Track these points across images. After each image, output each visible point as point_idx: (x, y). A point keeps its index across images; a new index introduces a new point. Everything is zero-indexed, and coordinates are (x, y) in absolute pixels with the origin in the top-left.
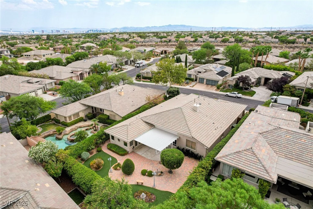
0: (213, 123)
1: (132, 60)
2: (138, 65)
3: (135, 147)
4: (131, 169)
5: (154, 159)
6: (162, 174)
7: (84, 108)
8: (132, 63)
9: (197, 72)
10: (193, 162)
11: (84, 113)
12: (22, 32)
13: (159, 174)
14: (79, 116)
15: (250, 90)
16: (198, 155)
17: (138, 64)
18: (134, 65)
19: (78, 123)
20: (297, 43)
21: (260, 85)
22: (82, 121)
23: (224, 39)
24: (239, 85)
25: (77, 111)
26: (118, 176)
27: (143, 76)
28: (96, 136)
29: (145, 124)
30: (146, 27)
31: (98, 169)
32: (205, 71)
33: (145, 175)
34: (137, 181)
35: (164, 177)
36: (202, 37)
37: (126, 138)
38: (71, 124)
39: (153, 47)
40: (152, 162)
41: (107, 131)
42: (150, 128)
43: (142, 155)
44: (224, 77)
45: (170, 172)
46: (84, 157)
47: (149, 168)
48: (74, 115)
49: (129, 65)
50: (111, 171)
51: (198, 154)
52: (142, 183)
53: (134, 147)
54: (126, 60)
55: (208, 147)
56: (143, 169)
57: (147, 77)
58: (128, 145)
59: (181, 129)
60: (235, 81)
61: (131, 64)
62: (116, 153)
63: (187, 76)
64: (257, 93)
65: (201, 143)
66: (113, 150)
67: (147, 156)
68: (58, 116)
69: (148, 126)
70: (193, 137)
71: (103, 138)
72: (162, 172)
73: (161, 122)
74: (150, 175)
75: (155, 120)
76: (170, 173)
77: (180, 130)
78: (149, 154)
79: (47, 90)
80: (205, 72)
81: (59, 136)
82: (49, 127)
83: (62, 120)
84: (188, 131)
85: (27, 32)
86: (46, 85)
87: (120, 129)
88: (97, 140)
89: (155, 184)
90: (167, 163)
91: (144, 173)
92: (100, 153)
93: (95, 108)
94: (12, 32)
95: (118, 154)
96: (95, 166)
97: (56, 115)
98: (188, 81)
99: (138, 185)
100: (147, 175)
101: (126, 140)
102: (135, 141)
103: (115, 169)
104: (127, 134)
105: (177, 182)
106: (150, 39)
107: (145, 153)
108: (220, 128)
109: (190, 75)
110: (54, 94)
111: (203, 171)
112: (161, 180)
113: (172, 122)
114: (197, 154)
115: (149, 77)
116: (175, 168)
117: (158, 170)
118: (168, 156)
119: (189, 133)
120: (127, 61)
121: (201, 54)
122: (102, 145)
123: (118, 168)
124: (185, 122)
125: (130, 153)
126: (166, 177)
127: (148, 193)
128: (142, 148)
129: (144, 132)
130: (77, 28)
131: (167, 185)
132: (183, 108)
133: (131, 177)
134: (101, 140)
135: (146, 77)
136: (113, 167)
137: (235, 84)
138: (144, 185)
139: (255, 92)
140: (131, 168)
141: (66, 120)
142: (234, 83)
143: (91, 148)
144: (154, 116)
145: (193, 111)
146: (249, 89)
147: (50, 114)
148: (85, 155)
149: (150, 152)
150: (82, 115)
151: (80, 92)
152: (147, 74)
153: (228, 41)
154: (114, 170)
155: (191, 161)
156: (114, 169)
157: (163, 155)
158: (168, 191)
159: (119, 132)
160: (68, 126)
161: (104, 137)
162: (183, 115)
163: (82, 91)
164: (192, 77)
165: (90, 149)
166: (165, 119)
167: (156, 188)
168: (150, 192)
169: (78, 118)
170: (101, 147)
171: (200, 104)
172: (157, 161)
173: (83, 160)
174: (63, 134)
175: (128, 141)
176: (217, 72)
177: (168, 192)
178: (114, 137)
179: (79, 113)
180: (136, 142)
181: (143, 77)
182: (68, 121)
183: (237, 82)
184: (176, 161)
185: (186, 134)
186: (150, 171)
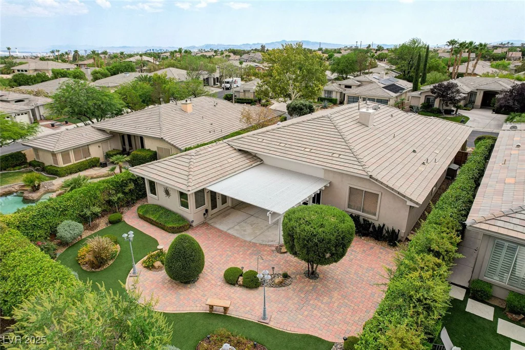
0: (414, 151)
1: (217, 78)
2: (228, 85)
3: (211, 212)
4: (193, 265)
5: (261, 242)
6: (288, 281)
7: (101, 136)
8: (217, 83)
9: (343, 87)
10: (372, 248)
11: (101, 148)
12: (35, 53)
13: (277, 280)
14: (89, 155)
15: (456, 113)
16: (386, 227)
17: (228, 83)
18: (221, 86)
19: (87, 170)
20: (510, 60)
21: (473, 108)
22: (96, 166)
23: (380, 55)
24: (432, 105)
25: (84, 142)
26: (153, 287)
27: (237, 97)
28: (107, 182)
29: (238, 154)
30: (243, 45)
31: (99, 267)
32: (359, 83)
33: (234, 285)
34: (210, 302)
35: (294, 290)
36: (341, 53)
37: (185, 182)
38: (69, 172)
39: (255, 62)
40: (256, 248)
41: (136, 170)
42: (250, 164)
43: (229, 232)
44: (398, 94)
45: (312, 275)
46: (63, 234)
47: (247, 264)
48: (76, 150)
49: (212, 87)
50: (134, 273)
51: (384, 225)
52: (226, 309)
53: (207, 211)
54: (206, 77)
55: (417, 203)
56: (231, 265)
57: (245, 100)
58: (191, 201)
59: (334, 159)
60: (424, 98)
61: (214, 84)
62: (158, 227)
63: (323, 95)
64: (471, 119)
65: (396, 191)
66: (151, 217)
67: (243, 232)
68: (40, 153)
69: (245, 159)
70: (371, 176)
71: (127, 190)
72: (286, 276)
73: (280, 147)
74: (252, 282)
75: (263, 144)
76: (312, 278)
77: (334, 162)
78: (249, 229)
79: (41, 120)
80: (359, 86)
81: (30, 195)
82: (17, 177)
83: (48, 161)
84: (357, 163)
85: (43, 54)
86: (38, 107)
87: (171, 164)
88: (109, 194)
89: (267, 313)
90: (305, 246)
91: (232, 278)
92: (117, 227)
93: (129, 136)
94: (18, 53)
95: (164, 230)
96: (89, 257)
97: (36, 150)
98: (326, 103)
99: (212, 314)
100: (241, 283)
101: (184, 189)
102: (212, 192)
103: (150, 267)
104: (187, 173)
105: (336, 305)
106: (250, 56)
107: (237, 227)
108: (433, 163)
109: (330, 92)
110: (53, 125)
111: (439, 265)
112: (283, 300)
113: (307, 147)
114: (382, 226)
115: (248, 100)
116: (328, 262)
117: (273, 268)
118: (308, 223)
119: (361, 168)
120: (207, 79)
121: (346, 61)
122: (125, 209)
123: (157, 264)
124: (344, 144)
125: (197, 226)
126: (301, 290)
127: (245, 341)
128: (229, 214)
129: (235, 172)
130: (127, 46)
131: (306, 313)
132: (333, 116)
133: (193, 290)
134: (120, 195)
135: (243, 99)
136: (144, 262)
137: (424, 103)
138: (232, 313)
139: (468, 119)
140: (193, 261)
141: (56, 161)
142: (422, 100)
143: (89, 213)
144: (259, 137)
145: (358, 124)
146: (454, 112)
147: (23, 152)
148: (68, 228)
149: (252, 225)
150: (96, 153)
151: (95, 104)
152: (245, 94)
153: (386, 58)
154: (145, 270)
155: (366, 246)
156: (145, 267)
157: (290, 220)
158: (310, 333)
159: (167, 171)
160: (60, 176)
161: (131, 186)
162: (336, 131)
163: (100, 103)
164: (334, 96)
165: (86, 214)
166: (290, 140)
167: (272, 324)
168: (251, 340)
169: (87, 159)
170: (122, 213)
171: (375, 109)
172: (271, 246)
173: (63, 243)
174: (42, 190)
175: (191, 189)
176: (384, 86)
177: (311, 337)
178: (154, 182)
179: (90, 147)
180: (213, 195)
181: (238, 99)
182: (61, 164)
183: (427, 99)
184: (333, 238)
185: (352, 170)
186: (251, 271)
